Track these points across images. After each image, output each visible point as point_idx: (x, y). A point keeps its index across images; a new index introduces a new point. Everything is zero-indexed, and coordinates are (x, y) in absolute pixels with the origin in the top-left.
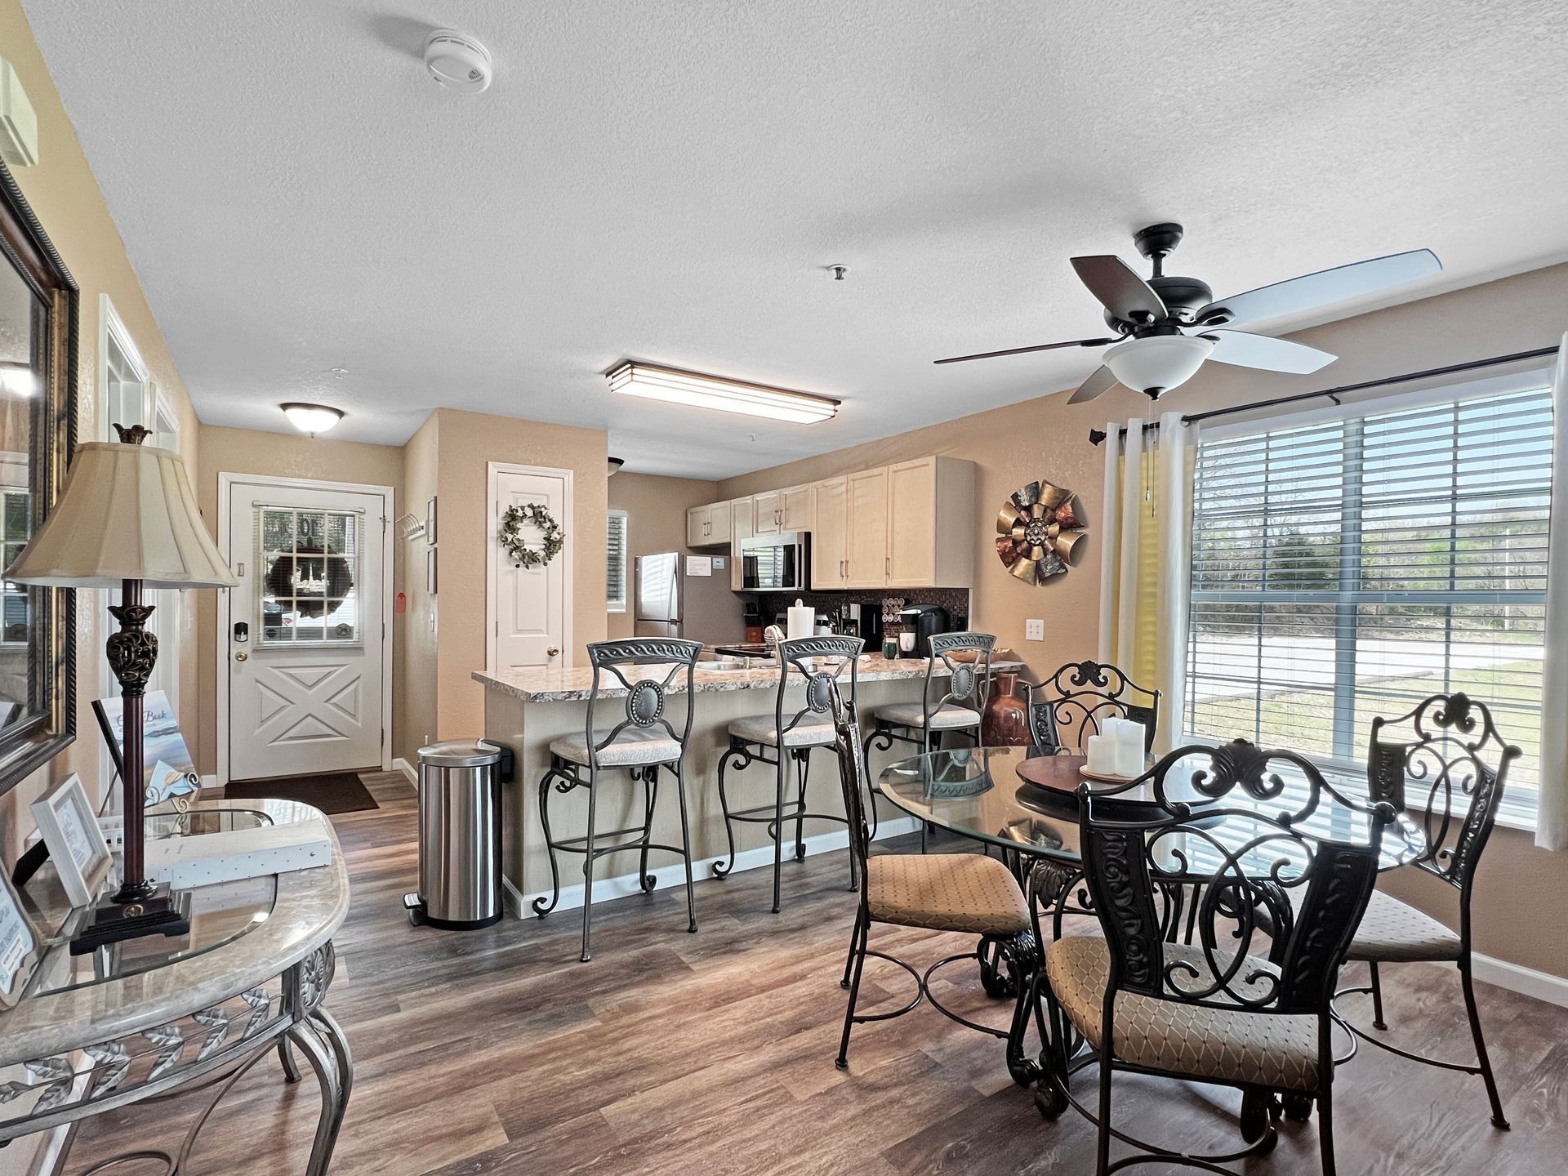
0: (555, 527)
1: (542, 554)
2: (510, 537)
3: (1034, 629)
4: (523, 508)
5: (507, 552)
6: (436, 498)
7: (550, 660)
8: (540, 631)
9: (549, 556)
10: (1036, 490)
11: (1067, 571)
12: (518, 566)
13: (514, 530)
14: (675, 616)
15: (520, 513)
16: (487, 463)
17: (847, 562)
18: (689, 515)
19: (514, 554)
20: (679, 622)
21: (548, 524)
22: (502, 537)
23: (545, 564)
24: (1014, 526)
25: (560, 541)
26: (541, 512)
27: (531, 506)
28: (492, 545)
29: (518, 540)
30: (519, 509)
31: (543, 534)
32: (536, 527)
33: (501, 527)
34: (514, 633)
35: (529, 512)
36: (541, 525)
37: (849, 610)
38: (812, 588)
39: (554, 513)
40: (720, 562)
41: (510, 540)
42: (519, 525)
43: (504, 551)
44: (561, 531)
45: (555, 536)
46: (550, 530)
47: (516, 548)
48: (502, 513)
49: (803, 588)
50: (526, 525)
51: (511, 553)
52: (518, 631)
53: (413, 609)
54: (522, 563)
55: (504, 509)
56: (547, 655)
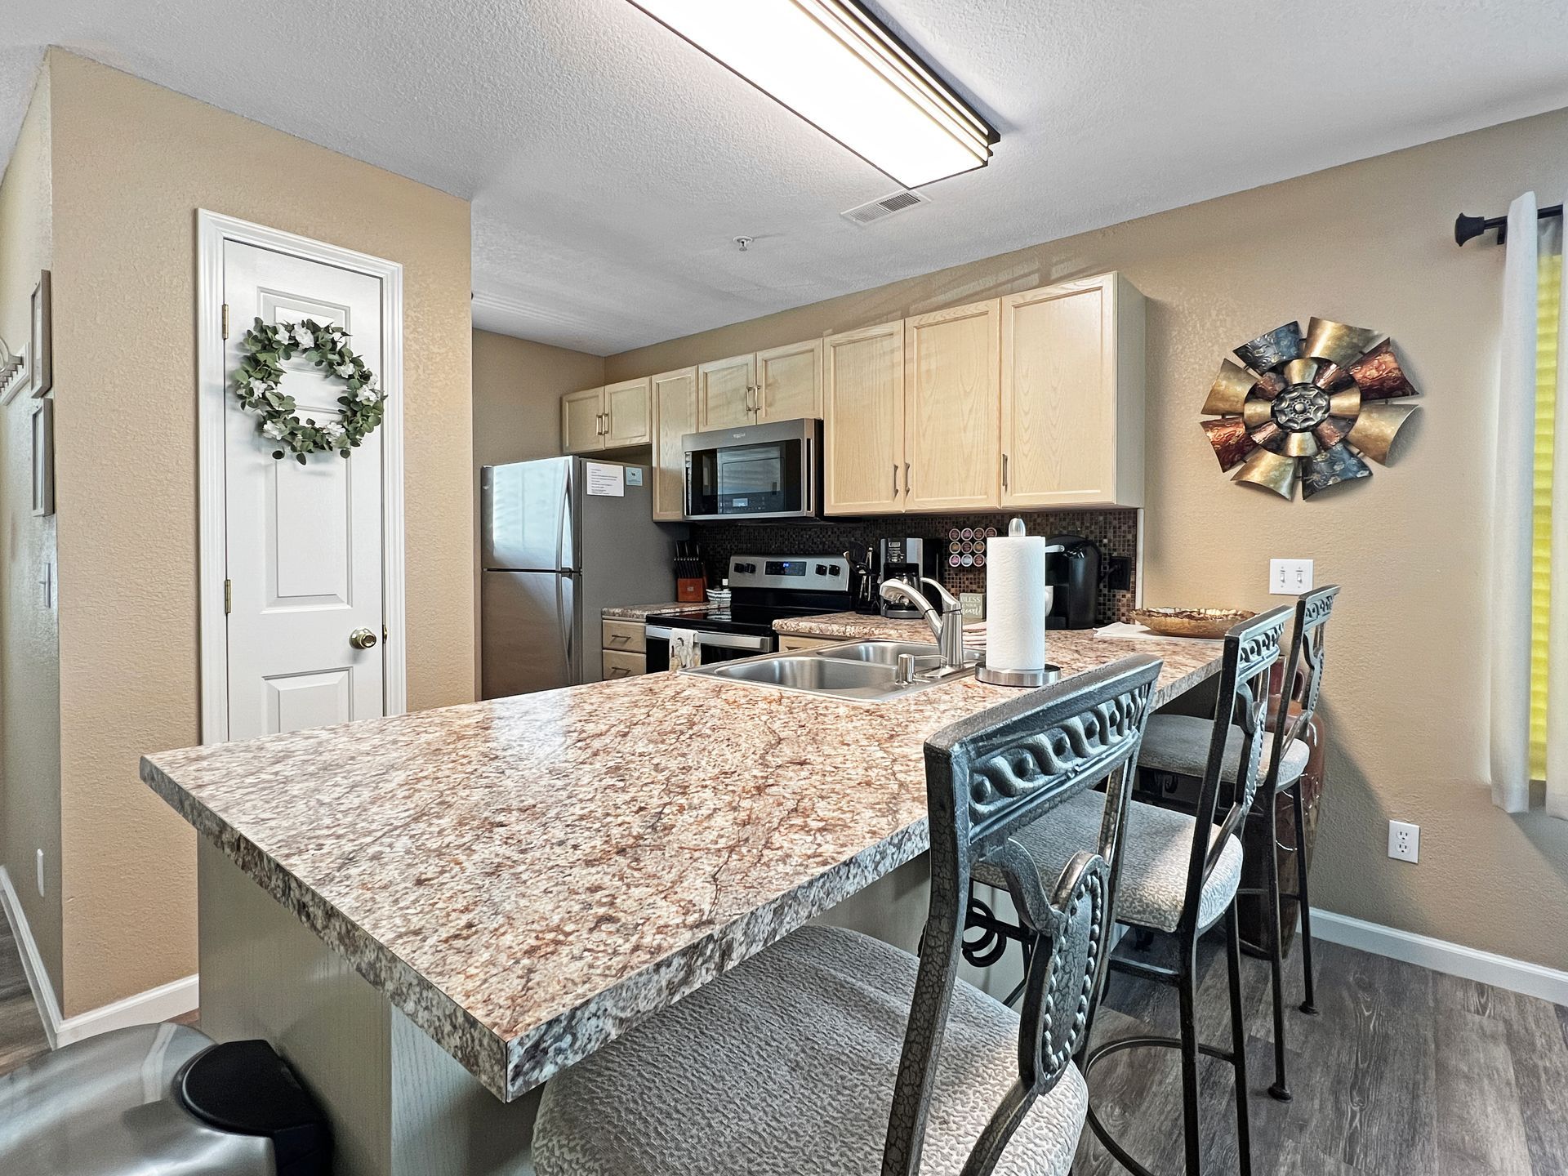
0: (365, 377)
1: (338, 431)
2: (259, 387)
3: (1291, 576)
4: (290, 328)
5: (251, 424)
6: (47, 276)
7: (355, 659)
8: (331, 597)
9: (353, 437)
10: (1297, 338)
11: (1371, 474)
12: (278, 455)
13: (271, 375)
14: (568, 563)
15: (283, 337)
16: (195, 213)
17: (907, 466)
18: (567, 406)
19: (268, 426)
20: (575, 573)
21: (348, 369)
22: (237, 385)
23: (345, 454)
24: (1247, 400)
25: (378, 408)
26: (334, 343)
27: (312, 327)
28: (210, 406)
29: (280, 397)
30: (282, 329)
31: (339, 390)
32: (319, 375)
33: (233, 365)
34: (270, 605)
35: (306, 339)
36: (331, 370)
37: (903, 549)
38: (827, 511)
39: (361, 344)
40: (636, 473)
41: (258, 393)
42: (282, 364)
43: (241, 422)
44: (377, 387)
45: (365, 394)
46: (355, 382)
47: (274, 415)
48: (236, 334)
49: (812, 512)
50: (298, 368)
51: (260, 427)
52: (280, 599)
53: (13, 556)
54: (288, 450)
55: (242, 324)
56: (348, 645)
